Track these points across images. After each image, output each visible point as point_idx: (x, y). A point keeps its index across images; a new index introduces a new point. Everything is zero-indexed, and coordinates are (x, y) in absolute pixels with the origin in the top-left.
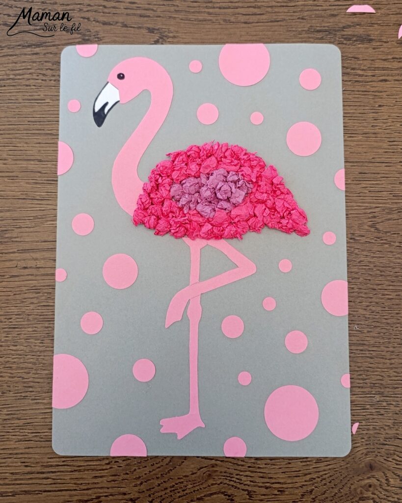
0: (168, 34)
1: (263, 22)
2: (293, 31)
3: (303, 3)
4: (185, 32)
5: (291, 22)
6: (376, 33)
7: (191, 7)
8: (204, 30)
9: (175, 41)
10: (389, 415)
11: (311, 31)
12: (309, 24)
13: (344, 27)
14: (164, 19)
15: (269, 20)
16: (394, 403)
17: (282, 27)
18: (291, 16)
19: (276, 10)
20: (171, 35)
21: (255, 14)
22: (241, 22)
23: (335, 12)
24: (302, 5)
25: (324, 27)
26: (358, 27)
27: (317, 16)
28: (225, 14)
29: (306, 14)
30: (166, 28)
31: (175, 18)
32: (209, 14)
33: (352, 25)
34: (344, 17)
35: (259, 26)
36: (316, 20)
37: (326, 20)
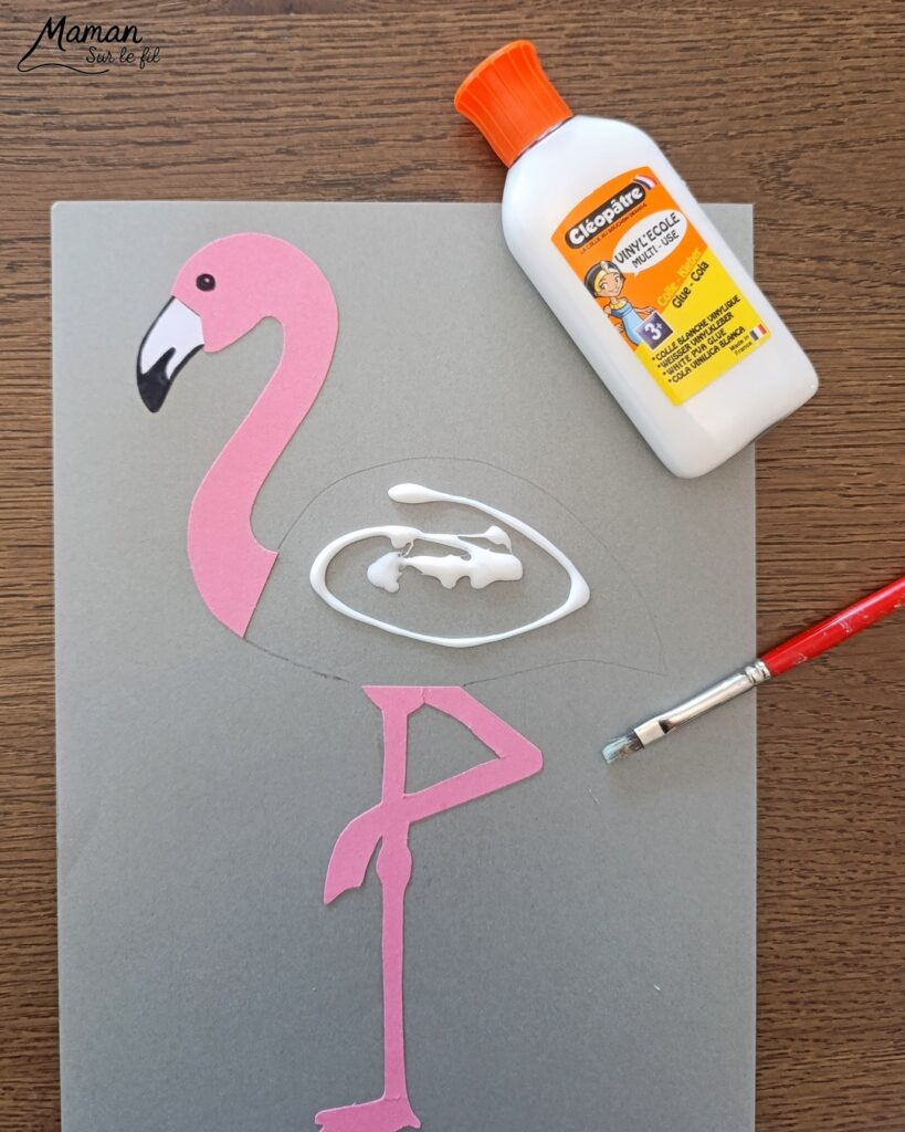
1: (189, 163)
2: (266, 184)
3: (289, 109)
5: (258, 162)
6: (473, 187)
8: (40, 187)
11: (311, 185)
12: (307, 165)
13: (393, 173)
15: (204, 159)
17: (237, 175)
18: (259, 145)
19: (222, 130)
21: (169, 143)
22: (133, 165)
23: (370, 134)
24: (286, 117)
25: (344, 173)
26: (429, 171)
27: (325, 144)
28: (92, 143)
29: (296, 139)
32: (52, 143)
33: (413, 165)
34: (392, 146)
35: (179, 173)
36: (322, 154)
37: (346, 154)
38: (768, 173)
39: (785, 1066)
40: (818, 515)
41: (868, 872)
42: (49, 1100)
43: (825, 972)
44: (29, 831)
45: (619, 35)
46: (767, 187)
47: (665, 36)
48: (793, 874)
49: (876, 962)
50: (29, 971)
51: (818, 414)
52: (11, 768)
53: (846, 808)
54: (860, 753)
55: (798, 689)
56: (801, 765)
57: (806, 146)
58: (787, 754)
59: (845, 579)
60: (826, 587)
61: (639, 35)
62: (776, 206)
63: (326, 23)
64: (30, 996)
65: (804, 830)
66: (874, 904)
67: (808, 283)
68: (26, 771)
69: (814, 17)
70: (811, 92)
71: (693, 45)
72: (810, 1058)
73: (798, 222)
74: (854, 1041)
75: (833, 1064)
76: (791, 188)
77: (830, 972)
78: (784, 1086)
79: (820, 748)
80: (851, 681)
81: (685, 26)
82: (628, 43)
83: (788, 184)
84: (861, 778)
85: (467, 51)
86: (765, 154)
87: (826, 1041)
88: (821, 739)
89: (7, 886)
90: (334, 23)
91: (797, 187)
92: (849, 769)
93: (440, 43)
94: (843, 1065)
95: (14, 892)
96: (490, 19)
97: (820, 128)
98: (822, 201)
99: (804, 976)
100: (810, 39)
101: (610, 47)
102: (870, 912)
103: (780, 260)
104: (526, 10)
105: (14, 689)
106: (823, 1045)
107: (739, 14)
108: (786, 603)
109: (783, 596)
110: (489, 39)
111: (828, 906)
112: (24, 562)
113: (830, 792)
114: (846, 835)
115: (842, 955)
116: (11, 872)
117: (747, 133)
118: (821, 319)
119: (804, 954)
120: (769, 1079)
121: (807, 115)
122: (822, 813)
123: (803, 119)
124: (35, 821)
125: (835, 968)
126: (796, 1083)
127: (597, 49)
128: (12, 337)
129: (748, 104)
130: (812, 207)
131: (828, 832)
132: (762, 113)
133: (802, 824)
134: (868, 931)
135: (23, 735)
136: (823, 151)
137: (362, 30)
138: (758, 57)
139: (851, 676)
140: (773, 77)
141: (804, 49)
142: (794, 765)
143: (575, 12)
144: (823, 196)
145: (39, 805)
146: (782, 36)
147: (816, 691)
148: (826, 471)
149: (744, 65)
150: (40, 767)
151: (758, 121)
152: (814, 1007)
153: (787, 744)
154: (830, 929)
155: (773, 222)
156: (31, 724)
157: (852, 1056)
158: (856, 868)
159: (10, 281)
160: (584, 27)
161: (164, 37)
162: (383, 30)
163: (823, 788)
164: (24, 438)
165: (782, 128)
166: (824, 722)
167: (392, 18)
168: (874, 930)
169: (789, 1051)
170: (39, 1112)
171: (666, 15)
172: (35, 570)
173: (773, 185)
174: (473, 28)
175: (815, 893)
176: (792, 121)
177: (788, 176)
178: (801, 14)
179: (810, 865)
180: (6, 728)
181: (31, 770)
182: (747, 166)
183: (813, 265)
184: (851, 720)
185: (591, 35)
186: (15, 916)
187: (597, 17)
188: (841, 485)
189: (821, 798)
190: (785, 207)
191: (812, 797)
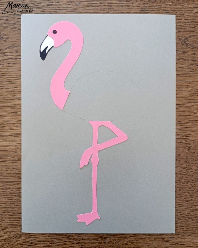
0: (4, 36)
4: (13, 35)
7: (17, 21)
9: (7, 40)
10: (110, 244)
14: (2, 28)
16: (113, 239)
20: (5, 37)
30: (3, 32)
31: (8, 27)
38: (183, 41)
39: (174, 240)
40: (189, 118)
41: (195, 198)
42: (12, 234)
43: (184, 220)
44: (12, 175)
45: (152, 8)
46: (183, 44)
47: (162, 9)
48: (179, 197)
49: (196, 219)
50: (9, 205)
51: (191, 95)
52: (9, 161)
53: (191, 183)
54: (195, 171)
55: (182, 156)
56: (182, 173)
57: (192, 35)
58: (179, 170)
59: (194, 132)
60: (190, 134)
61: (157, 9)
62: (185, 48)
63: (88, 3)
64: (9, 211)
65: (182, 188)
66: (196, 205)
67: (191, 66)
68: (12, 162)
69: (196, 7)
70: (194, 23)
71: (169, 11)
72: (180, 239)
73: (189, 52)
74: (190, 236)
75: (185, 241)
76: (188, 45)
77: (185, 220)
78: (173, 245)
79: (186, 170)
80: (194, 155)
81: (167, 7)
82: (154, 10)
83: (188, 44)
84: (195, 177)
85: (118, 10)
86: (183, 37)
87: (183, 235)
88: (187, 168)
89: (6, 186)
90: (90, 2)
91: (190, 45)
92: (192, 175)
93: (113, 8)
94: (187, 241)
95: (7, 188)
96: (124, 4)
97: (196, 32)
98: (195, 48)
99: (179, 220)
100: (195, 12)
101: (150, 11)
102: (195, 207)
103: (185, 60)
104: (132, 2)
105: (11, 144)
106: (183, 236)
107: (179, 5)
108: (181, 137)
109: (180, 135)
110: (123, 8)
111: (186, 205)
112: (15, 116)
113: (188, 180)
114: (191, 190)
115: (188, 216)
116: (7, 183)
117: (179, 32)
118: (193, 74)
119: (180, 215)
120: (170, 243)
121: (193, 29)
122: (186, 184)
123: (192, 29)
124: (13, 173)
125: (187, 219)
126: (176, 244)
127: (147, 11)
128: (15, 67)
129: (180, 25)
130: (193, 49)
131: (187, 188)
132: (183, 28)
133: (181, 186)
134: (195, 211)
135: (12, 154)
136: (196, 37)
137: (96, 4)
138: (183, 15)
139: (194, 154)
140: (186, 20)
141: (193, 14)
142: (180, 173)
143: (143, 3)
144: (195, 47)
145: (14, 169)
146: (189, 11)
147: (186, 157)
148: (192, 108)
149: (180, 17)
150: (15, 161)
151: (182, 29)
152: (181, 227)
153: (179, 168)
154: (186, 210)
155: (184, 52)
156: (14, 151)
157: (189, 239)
158: (193, 197)
159: (16, 55)
160: (144, 6)
161: (52, 3)
162: (100, 5)
163: (187, 178)
164: (16, 89)
165: (187, 31)
166: (188, 164)
167: (102, 2)
168: (196, 211)
169: (175, 237)
170: (9, 237)
171: (163, 5)
172: (17, 118)
173: (185, 44)
174: (120, 5)
175: (183, 202)
176: (190, 30)
177: (188, 42)
178: (193, 6)
179: (183, 196)
180: (8, 152)
181: (13, 161)
182: (179, 39)
183: (192, 62)
184: (194, 164)
185: (146, 8)
186: (7, 193)
187: (147, 4)
188: (195, 111)
189: (186, 181)
190: (187, 49)
191: (184, 180)
